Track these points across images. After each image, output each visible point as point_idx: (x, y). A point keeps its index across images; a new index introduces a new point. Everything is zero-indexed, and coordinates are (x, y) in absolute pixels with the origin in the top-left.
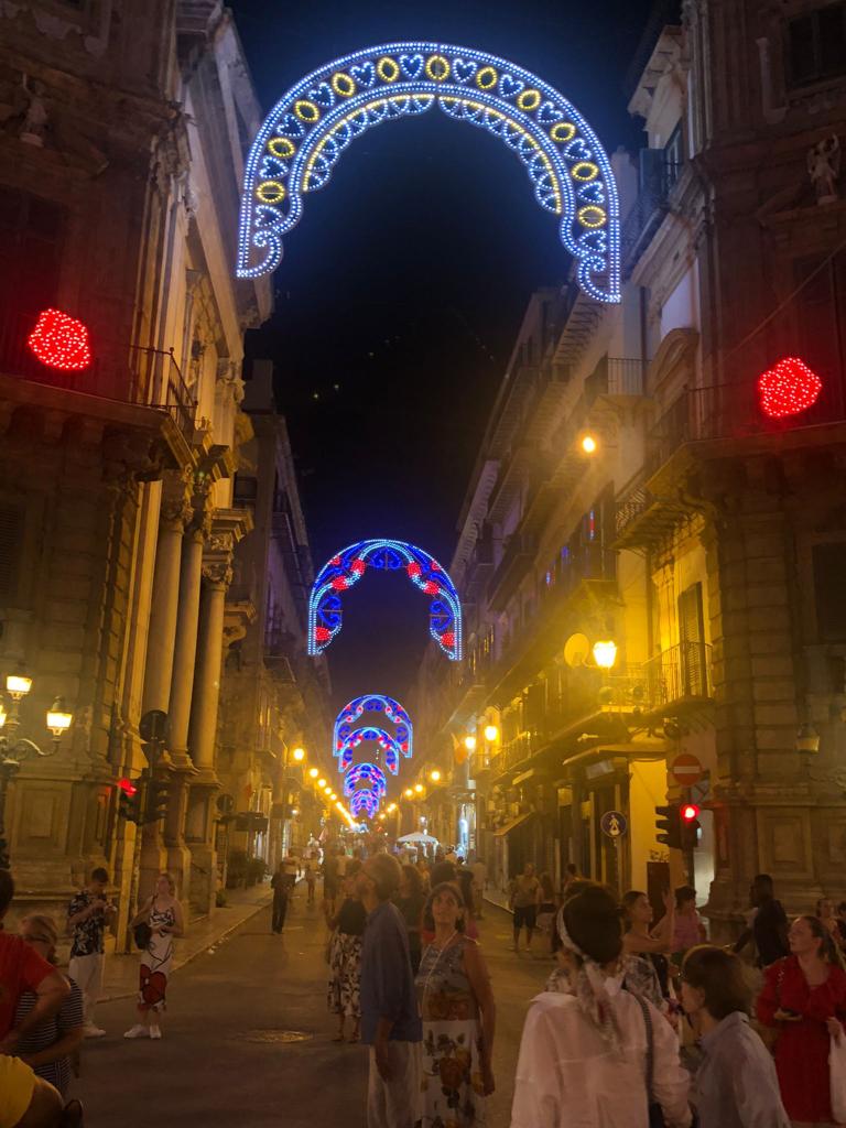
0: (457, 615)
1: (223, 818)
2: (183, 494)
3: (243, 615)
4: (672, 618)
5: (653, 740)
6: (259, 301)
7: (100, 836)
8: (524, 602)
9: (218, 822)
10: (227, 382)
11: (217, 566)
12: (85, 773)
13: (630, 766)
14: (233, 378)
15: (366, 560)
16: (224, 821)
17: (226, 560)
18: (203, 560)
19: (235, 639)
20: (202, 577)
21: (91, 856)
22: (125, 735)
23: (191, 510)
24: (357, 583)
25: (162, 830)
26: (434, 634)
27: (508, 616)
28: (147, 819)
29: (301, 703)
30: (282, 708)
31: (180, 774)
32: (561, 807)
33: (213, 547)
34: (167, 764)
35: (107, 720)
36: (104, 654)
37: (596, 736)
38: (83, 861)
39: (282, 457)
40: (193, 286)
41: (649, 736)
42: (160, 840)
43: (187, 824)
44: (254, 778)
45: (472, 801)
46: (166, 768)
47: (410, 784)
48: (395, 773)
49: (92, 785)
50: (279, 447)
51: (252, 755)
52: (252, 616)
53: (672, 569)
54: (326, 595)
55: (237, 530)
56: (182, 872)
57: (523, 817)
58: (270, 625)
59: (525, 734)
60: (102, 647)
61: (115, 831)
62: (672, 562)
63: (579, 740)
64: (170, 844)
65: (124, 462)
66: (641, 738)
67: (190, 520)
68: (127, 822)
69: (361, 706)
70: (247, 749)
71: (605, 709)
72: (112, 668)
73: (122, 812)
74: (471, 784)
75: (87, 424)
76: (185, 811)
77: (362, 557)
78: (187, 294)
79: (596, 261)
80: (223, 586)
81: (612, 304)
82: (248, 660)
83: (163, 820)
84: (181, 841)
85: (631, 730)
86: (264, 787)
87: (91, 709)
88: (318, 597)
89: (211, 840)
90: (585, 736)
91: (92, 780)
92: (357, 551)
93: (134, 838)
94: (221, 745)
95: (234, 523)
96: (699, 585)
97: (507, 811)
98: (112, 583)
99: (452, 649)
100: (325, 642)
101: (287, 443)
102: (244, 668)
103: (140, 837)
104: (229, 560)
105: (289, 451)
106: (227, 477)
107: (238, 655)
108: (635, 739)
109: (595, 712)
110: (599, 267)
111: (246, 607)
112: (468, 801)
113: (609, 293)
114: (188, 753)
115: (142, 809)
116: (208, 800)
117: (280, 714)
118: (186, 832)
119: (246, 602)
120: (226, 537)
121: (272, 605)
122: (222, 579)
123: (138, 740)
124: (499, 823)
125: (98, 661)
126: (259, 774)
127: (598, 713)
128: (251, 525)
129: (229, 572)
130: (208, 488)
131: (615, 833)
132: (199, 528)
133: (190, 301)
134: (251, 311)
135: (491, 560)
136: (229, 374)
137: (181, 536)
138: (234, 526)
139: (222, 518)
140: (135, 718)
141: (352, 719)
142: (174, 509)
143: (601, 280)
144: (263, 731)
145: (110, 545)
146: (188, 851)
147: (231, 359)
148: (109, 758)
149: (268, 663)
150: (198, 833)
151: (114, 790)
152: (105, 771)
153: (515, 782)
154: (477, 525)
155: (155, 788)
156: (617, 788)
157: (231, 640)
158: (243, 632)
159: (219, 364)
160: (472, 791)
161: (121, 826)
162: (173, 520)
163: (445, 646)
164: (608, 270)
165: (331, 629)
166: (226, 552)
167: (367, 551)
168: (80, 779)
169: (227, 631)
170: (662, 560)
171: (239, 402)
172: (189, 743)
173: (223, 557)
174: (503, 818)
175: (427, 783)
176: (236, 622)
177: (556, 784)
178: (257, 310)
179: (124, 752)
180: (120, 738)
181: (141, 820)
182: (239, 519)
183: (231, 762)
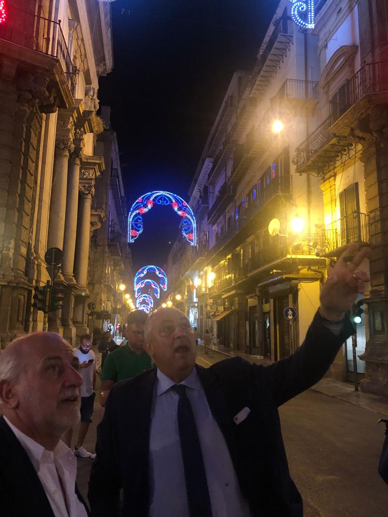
0: (194, 225)
1: (91, 313)
2: (68, 135)
3: (99, 216)
4: (334, 206)
5: (310, 272)
6: (106, 59)
7: (20, 319)
8: (227, 218)
9: (89, 315)
10: (91, 97)
11: (87, 186)
12: (9, 280)
13: (299, 285)
14: (93, 96)
15: (154, 200)
16: (92, 314)
17: (91, 183)
18: (80, 183)
19: (96, 228)
20: (79, 191)
21: (15, 331)
22: (36, 262)
23: (73, 146)
24: (150, 210)
25: (60, 317)
26: (184, 234)
27: (218, 226)
28: (50, 310)
29: (123, 266)
30: (115, 268)
31: (70, 288)
32: (250, 307)
33: (85, 176)
34: (62, 282)
35: (24, 250)
36: (21, 210)
37: (280, 271)
38: (10, 334)
39: (114, 153)
40: (73, 30)
41: (308, 270)
42: (59, 322)
43: (74, 314)
44: (104, 297)
45: (196, 307)
46: (61, 283)
47: (165, 302)
48: (158, 298)
49: (14, 288)
50: (113, 148)
51: (103, 286)
52: (104, 218)
53: (335, 179)
54: (136, 215)
55: (97, 167)
56: (71, 339)
57: (227, 313)
58: (110, 229)
59: (230, 275)
60: (19, 205)
61: (31, 316)
62: (335, 175)
63: (271, 273)
64: (65, 324)
65: (30, 91)
66: (304, 271)
67: (72, 151)
68: (38, 311)
69: (146, 270)
70: (100, 283)
71: (289, 256)
72: (26, 220)
73: (35, 305)
74: (195, 300)
75: (5, 62)
76: (73, 307)
77: (152, 199)
78: (69, 33)
79: (301, 5)
80: (90, 196)
81: (310, 29)
82: (100, 244)
83: (60, 310)
84: (71, 323)
85: (299, 267)
86: (108, 301)
87: (13, 242)
88: (132, 216)
89: (86, 322)
90: (275, 271)
91: (15, 285)
92: (150, 196)
93: (43, 321)
94: (89, 279)
95: (95, 164)
96: (357, 184)
97: (217, 310)
98: (25, 168)
99: (192, 240)
100: (135, 237)
101: (117, 147)
102: (99, 247)
103: (47, 320)
104: (93, 184)
105: (117, 150)
106: (93, 132)
107: (96, 241)
108: (301, 272)
109: (282, 258)
110: (302, 9)
111: (101, 212)
112: (194, 307)
113: (308, 23)
114: (73, 276)
115: (47, 304)
116: (84, 303)
117: (114, 270)
118: (73, 318)
119: (101, 210)
120: (91, 172)
121: (110, 219)
122: (89, 193)
123: (44, 265)
124: (213, 315)
125: (17, 214)
126: (106, 295)
127: (285, 258)
128: (103, 167)
129: (93, 190)
130: (82, 136)
131: (290, 317)
132: (78, 156)
133: (71, 38)
134: (102, 65)
135: (207, 203)
136: (91, 93)
137: (68, 159)
138: (96, 166)
139: (89, 161)
140: (42, 252)
141: (142, 275)
142: (63, 143)
143: (304, 15)
144: (107, 276)
145: (24, 144)
146: (75, 328)
147: (92, 86)
148: (27, 273)
149: (110, 246)
150: (80, 319)
151: (30, 292)
152: (23, 280)
153: (223, 297)
154: (200, 190)
155: (54, 292)
156: (291, 296)
157: (94, 229)
158: (99, 226)
159: (86, 88)
160: (196, 303)
161: (35, 314)
162: (63, 149)
163: (189, 240)
164: (307, 11)
165: (138, 231)
166: (91, 179)
167: (154, 196)
168: (6, 284)
169: (92, 224)
170: (327, 176)
171: (97, 110)
172: (74, 272)
173: (90, 181)
174: (215, 313)
175: (174, 301)
176: (96, 219)
177: (247, 297)
178: (105, 64)
179: (36, 271)
180: (34, 263)
181: (47, 310)
182: (98, 162)
183: (93, 289)
